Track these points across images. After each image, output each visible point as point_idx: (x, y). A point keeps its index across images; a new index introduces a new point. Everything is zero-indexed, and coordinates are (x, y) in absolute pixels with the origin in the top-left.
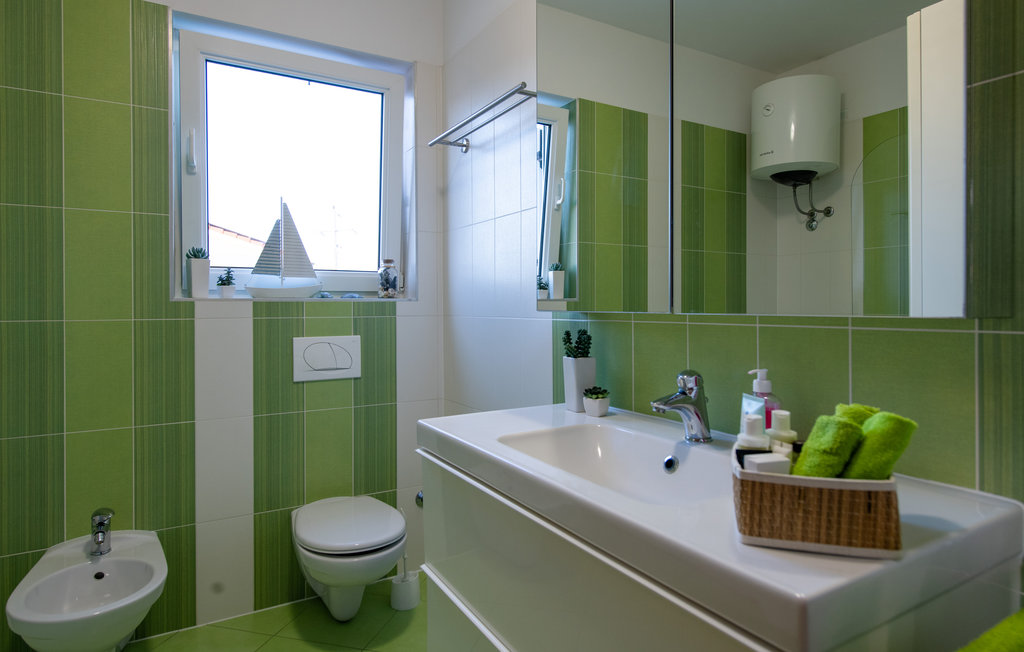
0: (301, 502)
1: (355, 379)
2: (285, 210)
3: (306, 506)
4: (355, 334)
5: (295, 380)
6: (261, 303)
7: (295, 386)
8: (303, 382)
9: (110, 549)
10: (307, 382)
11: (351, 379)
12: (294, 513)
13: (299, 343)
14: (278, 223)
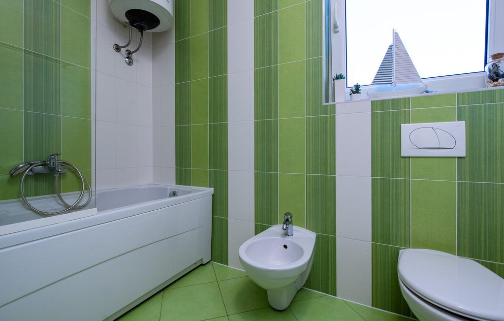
0: (407, 245)
1: (459, 158)
2: (396, 36)
3: (411, 250)
4: (460, 119)
5: (402, 155)
6: (377, 101)
7: (402, 159)
8: (409, 157)
9: (292, 235)
10: (412, 157)
11: (455, 157)
12: (401, 251)
13: (405, 128)
14: (391, 47)
